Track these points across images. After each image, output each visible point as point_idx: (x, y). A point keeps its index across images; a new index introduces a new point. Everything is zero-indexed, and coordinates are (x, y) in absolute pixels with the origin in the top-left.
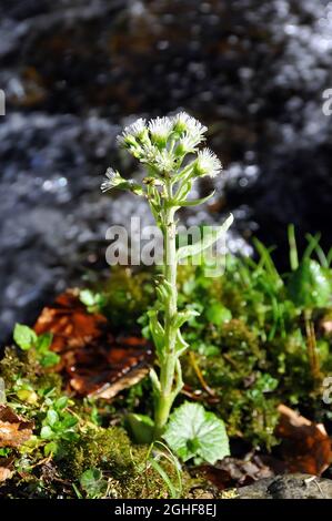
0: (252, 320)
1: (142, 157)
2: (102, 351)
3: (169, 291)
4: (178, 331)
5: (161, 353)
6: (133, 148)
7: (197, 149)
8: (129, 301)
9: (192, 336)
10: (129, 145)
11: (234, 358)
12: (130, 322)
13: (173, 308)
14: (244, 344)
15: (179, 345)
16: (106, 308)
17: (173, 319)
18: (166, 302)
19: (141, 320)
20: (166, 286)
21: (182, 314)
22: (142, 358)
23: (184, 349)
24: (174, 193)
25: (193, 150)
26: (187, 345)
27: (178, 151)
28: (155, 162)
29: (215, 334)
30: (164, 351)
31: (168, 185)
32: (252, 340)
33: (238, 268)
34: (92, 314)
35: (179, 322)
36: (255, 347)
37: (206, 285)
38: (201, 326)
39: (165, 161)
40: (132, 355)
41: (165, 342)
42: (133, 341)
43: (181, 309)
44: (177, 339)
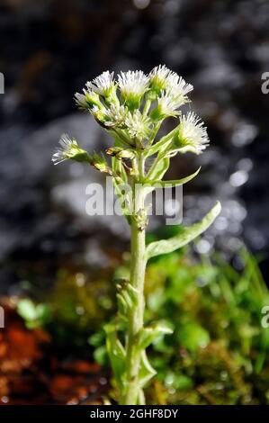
0: (235, 345)
1: (108, 119)
2: (43, 378)
3: (134, 299)
4: (143, 353)
5: (120, 382)
6: (95, 109)
7: (179, 113)
8: (79, 317)
9: (158, 362)
10: (91, 105)
11: (211, 393)
12: (79, 342)
13: (138, 322)
14: (224, 376)
15: (144, 371)
16: (50, 324)
17: (137, 336)
18: (129, 315)
19: (94, 340)
20: (131, 293)
21: (149, 330)
22: (93, 389)
23: (149, 377)
24: (146, 171)
25: (174, 114)
26: (153, 372)
27: (154, 114)
28: (125, 127)
29: (188, 362)
30: (124, 379)
31: (139, 160)
32: (235, 371)
33: (217, 280)
34: (31, 332)
35: (145, 341)
36: (238, 379)
37: (178, 299)
38: (169, 351)
39: (138, 125)
40: (81, 385)
41: (126, 366)
42: (83, 367)
43: (148, 324)
44: (142, 363)
